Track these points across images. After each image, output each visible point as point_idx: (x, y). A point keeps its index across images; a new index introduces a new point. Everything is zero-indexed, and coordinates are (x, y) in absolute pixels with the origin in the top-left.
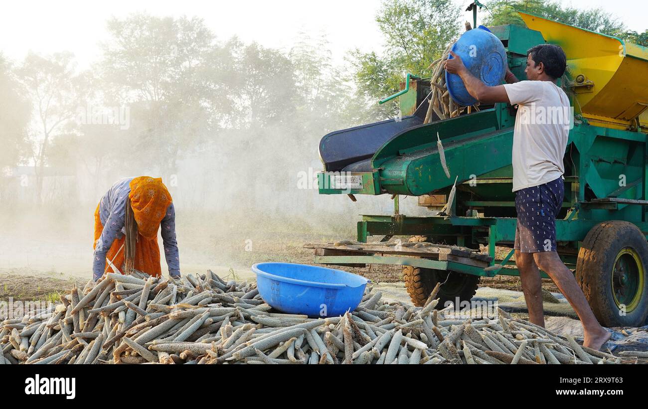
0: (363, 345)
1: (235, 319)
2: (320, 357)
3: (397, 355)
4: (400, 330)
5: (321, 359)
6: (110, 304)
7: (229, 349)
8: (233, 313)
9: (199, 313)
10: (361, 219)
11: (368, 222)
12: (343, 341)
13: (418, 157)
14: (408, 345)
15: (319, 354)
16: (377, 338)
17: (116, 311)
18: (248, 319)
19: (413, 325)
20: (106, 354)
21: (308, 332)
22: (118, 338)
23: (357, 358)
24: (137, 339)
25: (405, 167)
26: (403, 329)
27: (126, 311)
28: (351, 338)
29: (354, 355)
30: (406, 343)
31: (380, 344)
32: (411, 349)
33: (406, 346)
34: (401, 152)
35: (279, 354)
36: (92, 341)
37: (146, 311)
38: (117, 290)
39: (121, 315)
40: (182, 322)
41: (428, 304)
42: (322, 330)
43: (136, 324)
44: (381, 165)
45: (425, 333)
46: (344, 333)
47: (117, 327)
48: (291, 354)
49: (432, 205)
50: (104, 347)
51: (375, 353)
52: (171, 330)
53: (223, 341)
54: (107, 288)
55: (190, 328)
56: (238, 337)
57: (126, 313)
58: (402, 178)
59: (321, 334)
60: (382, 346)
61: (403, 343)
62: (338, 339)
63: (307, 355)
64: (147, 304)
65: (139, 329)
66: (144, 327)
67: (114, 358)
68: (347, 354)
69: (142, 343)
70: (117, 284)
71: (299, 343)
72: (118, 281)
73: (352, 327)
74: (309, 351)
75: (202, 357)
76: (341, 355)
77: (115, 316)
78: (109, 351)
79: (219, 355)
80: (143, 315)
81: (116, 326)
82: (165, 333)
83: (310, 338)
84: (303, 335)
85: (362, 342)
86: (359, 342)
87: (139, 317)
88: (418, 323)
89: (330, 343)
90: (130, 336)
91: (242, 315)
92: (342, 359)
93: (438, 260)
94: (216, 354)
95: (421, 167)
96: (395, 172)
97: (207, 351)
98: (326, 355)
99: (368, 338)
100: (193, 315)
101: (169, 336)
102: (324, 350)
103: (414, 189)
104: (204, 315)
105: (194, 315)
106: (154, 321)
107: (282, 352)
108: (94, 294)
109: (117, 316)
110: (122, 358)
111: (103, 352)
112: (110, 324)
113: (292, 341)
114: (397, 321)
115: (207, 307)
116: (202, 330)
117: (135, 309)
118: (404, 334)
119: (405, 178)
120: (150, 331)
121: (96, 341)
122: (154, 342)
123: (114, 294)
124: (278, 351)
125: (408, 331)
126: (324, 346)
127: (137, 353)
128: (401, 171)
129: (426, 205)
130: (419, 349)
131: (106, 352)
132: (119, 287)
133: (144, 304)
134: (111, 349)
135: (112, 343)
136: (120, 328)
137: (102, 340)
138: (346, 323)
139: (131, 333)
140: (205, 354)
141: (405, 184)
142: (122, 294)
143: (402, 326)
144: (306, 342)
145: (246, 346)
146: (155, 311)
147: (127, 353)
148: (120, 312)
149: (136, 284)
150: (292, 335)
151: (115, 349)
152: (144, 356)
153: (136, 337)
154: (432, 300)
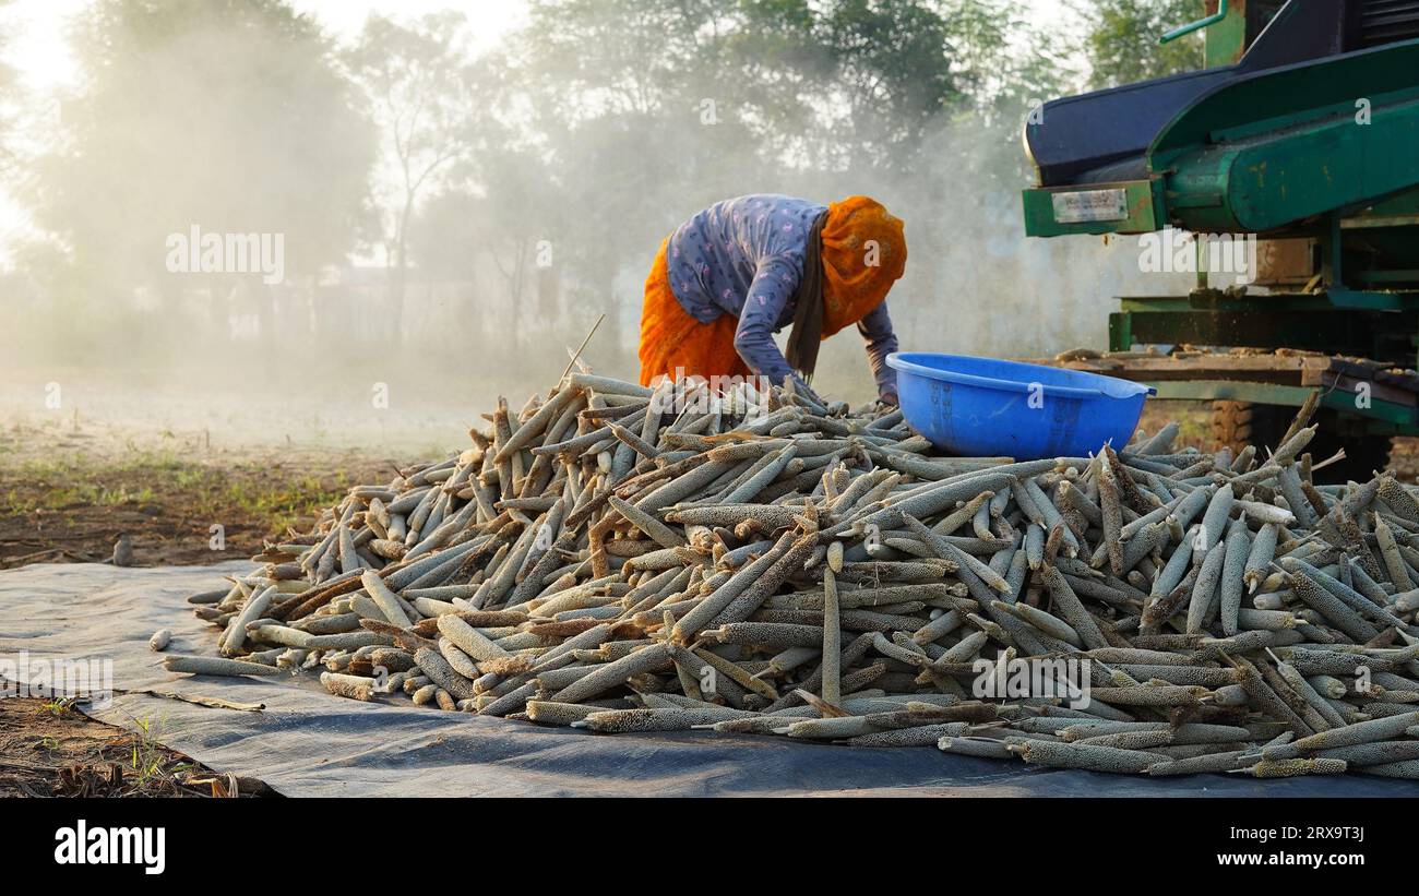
0: (1143, 513)
1: (856, 462)
2: (1046, 534)
3: (1223, 537)
4: (1229, 485)
5: (1050, 539)
6: (579, 436)
7: (844, 516)
8: (847, 449)
9: (774, 448)
10: (1117, 307)
11: (1135, 316)
12: (1099, 505)
13: (1255, 144)
14: (1247, 518)
15: (1045, 527)
16: (1174, 502)
17: (591, 450)
18: (881, 463)
19: (1258, 478)
20: (574, 539)
21: (1017, 484)
22: (601, 504)
23: (1133, 537)
24: (639, 503)
25: (1225, 165)
26: (1234, 484)
27: (612, 451)
28: (1116, 497)
29: (1125, 531)
30: (1243, 512)
31: (1184, 512)
32: (1254, 525)
33: (1242, 519)
34: (1215, 136)
35: (956, 526)
36: (542, 516)
37: (658, 449)
38: (591, 408)
39: (604, 460)
40: (735, 470)
41: (1289, 438)
42: (1050, 480)
43: (636, 474)
44: (1169, 164)
45: (1284, 496)
46: (1101, 488)
47: (595, 482)
48: (981, 526)
49: (1280, 281)
50: (568, 524)
51: (1172, 528)
52: (713, 484)
53: (828, 502)
54: (571, 408)
55: (756, 477)
56: (861, 492)
57: (612, 457)
58: (1220, 190)
59: (1048, 489)
60: (1188, 516)
61: (1235, 514)
62: (1089, 498)
63: (1018, 531)
64: (658, 435)
65: (643, 484)
66: (653, 480)
67: (591, 545)
68: (1108, 528)
69: (652, 510)
70: (593, 397)
71: (999, 505)
72: (595, 391)
73: (1118, 477)
74: (1023, 524)
75: (785, 530)
76: (1093, 533)
77: (588, 463)
78: (578, 533)
79: (822, 527)
80: (651, 456)
81: (592, 480)
82: (698, 491)
83: (1022, 495)
84: (1007, 490)
85: (1142, 508)
86: (1134, 507)
87: (641, 462)
88: (1268, 475)
89: (1071, 505)
90: (625, 498)
91: (866, 454)
92: (1097, 542)
93: (1299, 385)
94: (815, 524)
95: (1263, 166)
96: (1203, 178)
97: (796, 517)
98: (1062, 529)
99: (1156, 498)
100: (759, 453)
101: (708, 496)
102: (1055, 519)
103: (1245, 217)
104: (784, 452)
105: (763, 453)
106: (676, 466)
107: (961, 522)
108: (544, 420)
109: (593, 462)
110: (608, 545)
111: (566, 533)
112: (580, 479)
113: (984, 497)
114: (1218, 471)
115: (791, 438)
116: (782, 485)
117: (633, 443)
118: (1238, 496)
119: (1225, 191)
120: (667, 486)
121: (550, 514)
122: (677, 506)
123: (586, 415)
124: (953, 520)
125: (1246, 490)
126: (1055, 512)
127: (641, 532)
128: (1216, 175)
129: (1266, 282)
130: (1273, 524)
131: (573, 534)
132: (596, 402)
133: (652, 435)
134: (584, 528)
135: (584, 516)
136: (601, 483)
137: (562, 511)
138: (1104, 468)
139: (626, 491)
140: (792, 525)
141: (1226, 202)
142: (605, 415)
143: (1233, 479)
144: (1014, 507)
145: (880, 507)
146: (675, 447)
147: (617, 536)
148: (601, 452)
149: (633, 395)
150: (984, 486)
151: (592, 527)
152: (657, 538)
153: (636, 500)
154: (1299, 428)
